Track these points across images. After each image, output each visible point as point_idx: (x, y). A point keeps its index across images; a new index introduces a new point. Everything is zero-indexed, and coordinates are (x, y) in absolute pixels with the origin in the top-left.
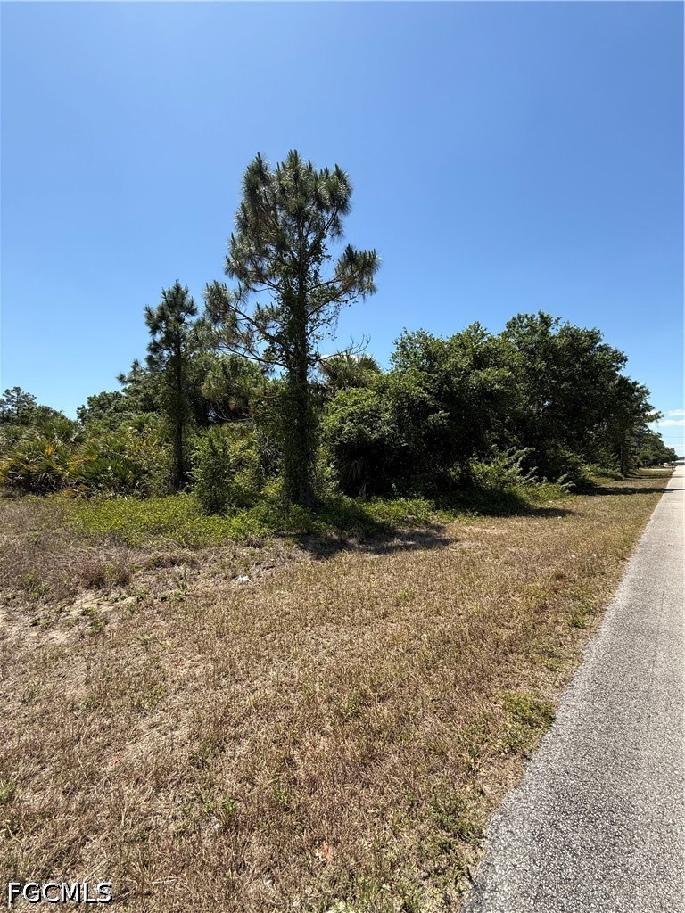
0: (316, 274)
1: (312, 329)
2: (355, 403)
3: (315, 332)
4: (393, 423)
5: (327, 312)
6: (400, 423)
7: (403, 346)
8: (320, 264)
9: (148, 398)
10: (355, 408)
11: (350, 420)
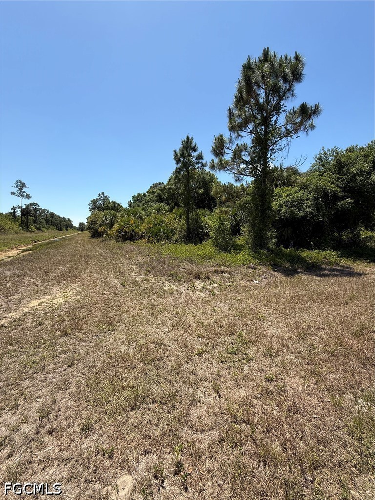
0: (276, 122)
1: (271, 155)
2: (288, 196)
3: (272, 157)
4: (312, 207)
5: (280, 144)
6: (318, 207)
7: (320, 159)
8: (279, 116)
9: (159, 195)
10: (288, 198)
11: (285, 205)
